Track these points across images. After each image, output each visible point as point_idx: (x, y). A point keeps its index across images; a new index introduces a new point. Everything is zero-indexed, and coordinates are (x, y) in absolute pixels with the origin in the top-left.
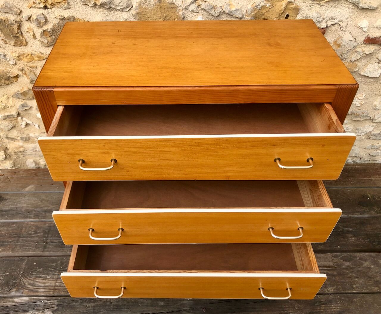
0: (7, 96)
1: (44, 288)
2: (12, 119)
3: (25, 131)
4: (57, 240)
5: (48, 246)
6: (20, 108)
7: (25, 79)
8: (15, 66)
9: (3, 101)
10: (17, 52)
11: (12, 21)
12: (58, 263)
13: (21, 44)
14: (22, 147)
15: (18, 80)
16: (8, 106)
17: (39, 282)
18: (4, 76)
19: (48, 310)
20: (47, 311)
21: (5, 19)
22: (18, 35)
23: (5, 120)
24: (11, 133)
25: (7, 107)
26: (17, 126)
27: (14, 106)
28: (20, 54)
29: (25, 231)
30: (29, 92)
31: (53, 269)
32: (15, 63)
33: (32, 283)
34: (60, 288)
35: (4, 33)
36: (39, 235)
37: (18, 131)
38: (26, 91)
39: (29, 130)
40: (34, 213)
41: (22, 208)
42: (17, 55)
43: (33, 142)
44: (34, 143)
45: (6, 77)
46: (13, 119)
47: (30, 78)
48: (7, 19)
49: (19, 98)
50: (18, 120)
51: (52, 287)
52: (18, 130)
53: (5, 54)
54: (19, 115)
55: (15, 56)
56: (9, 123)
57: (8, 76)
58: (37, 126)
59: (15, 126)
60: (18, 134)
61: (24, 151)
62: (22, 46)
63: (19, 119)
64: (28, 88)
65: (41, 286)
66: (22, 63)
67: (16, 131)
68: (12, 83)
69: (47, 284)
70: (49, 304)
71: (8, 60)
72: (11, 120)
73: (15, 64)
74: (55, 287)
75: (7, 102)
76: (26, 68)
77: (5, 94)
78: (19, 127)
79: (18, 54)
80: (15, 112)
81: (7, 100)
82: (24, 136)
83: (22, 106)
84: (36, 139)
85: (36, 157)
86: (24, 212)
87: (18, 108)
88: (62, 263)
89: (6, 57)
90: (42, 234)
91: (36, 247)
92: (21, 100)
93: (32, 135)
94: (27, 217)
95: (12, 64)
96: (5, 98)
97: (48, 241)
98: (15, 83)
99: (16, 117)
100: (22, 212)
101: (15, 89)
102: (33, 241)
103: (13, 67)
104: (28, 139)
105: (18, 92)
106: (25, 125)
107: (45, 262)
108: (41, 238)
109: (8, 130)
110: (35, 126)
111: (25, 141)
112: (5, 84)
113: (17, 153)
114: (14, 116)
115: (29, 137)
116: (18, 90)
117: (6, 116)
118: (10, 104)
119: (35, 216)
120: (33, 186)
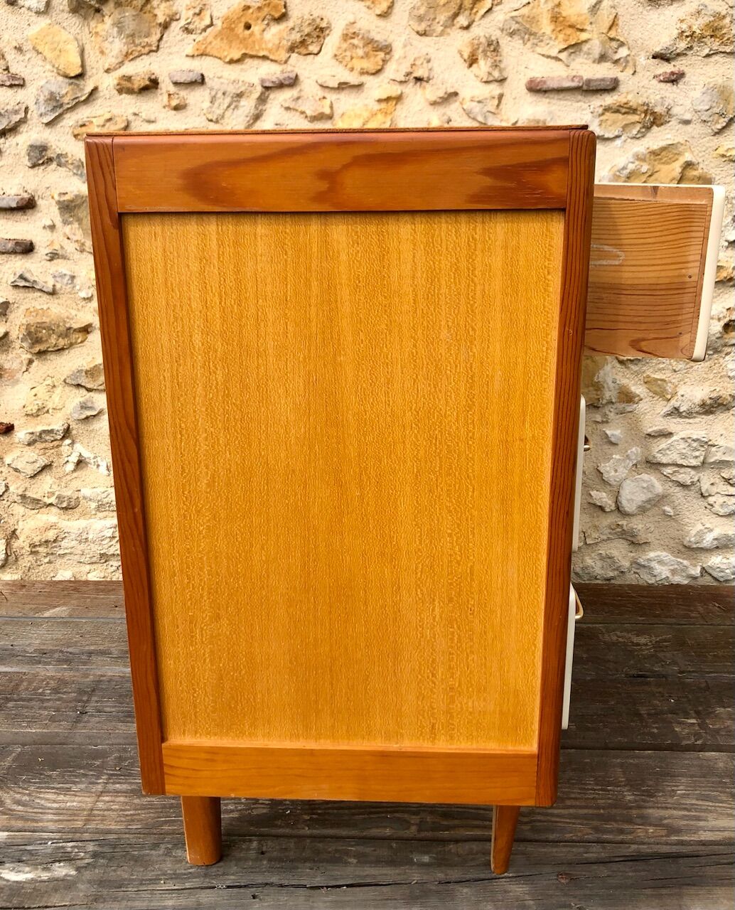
0: (53, 382)
1: (58, 812)
2: (47, 446)
3: (71, 480)
4: (115, 706)
5: (86, 718)
6: (75, 413)
8: (89, 304)
9: (40, 395)
12: (109, 759)
14: (53, 526)
15: (86, 338)
16: (48, 407)
17: (47, 800)
18: (59, 326)
19: (62, 864)
20: (59, 867)
23: (32, 447)
24: (35, 486)
25: (46, 409)
26: (55, 465)
27: (60, 410)
29: (27, 689)
31: (91, 773)
32: (90, 295)
33: (26, 800)
34: (106, 813)
36: (64, 696)
37: (53, 479)
38: (99, 366)
39: (82, 479)
40: (56, 655)
41: (29, 644)
43: (84, 514)
44: (87, 516)
45: (61, 329)
46: (52, 445)
49: (79, 386)
50: (62, 449)
51: (84, 810)
52: (56, 478)
53: (75, 274)
54: (67, 432)
56: (38, 455)
57: (68, 326)
58: (103, 465)
59: (50, 465)
60: (53, 486)
61: (55, 541)
63: (65, 446)
65: (49, 809)
67: (51, 477)
68: (71, 345)
69: (68, 804)
70: (69, 850)
71: (78, 287)
72: (45, 449)
73: (91, 299)
74: (92, 810)
75: (48, 398)
77: (48, 376)
78: (59, 470)
80: (61, 423)
81: (49, 391)
82: (67, 493)
83: (82, 407)
84: (93, 505)
85: (81, 565)
86: (31, 653)
87: (71, 414)
88: (120, 759)
89: (75, 281)
90: (73, 694)
91: (52, 719)
92: (83, 391)
93: (86, 492)
94: (39, 662)
95: (84, 298)
96: (46, 387)
97: (88, 709)
98: (78, 346)
99: (59, 437)
100: (28, 652)
101: (74, 363)
102: (45, 708)
103: (83, 307)
104: (73, 504)
105: (80, 369)
106: (76, 461)
107: (71, 757)
108: (70, 702)
109: (31, 477)
110: (100, 468)
111: (66, 509)
112: (56, 348)
113: (38, 549)
114: (56, 434)
115: (78, 498)
116: (80, 365)
117: (38, 434)
118: (54, 403)
119: (60, 661)
120: (64, 608)
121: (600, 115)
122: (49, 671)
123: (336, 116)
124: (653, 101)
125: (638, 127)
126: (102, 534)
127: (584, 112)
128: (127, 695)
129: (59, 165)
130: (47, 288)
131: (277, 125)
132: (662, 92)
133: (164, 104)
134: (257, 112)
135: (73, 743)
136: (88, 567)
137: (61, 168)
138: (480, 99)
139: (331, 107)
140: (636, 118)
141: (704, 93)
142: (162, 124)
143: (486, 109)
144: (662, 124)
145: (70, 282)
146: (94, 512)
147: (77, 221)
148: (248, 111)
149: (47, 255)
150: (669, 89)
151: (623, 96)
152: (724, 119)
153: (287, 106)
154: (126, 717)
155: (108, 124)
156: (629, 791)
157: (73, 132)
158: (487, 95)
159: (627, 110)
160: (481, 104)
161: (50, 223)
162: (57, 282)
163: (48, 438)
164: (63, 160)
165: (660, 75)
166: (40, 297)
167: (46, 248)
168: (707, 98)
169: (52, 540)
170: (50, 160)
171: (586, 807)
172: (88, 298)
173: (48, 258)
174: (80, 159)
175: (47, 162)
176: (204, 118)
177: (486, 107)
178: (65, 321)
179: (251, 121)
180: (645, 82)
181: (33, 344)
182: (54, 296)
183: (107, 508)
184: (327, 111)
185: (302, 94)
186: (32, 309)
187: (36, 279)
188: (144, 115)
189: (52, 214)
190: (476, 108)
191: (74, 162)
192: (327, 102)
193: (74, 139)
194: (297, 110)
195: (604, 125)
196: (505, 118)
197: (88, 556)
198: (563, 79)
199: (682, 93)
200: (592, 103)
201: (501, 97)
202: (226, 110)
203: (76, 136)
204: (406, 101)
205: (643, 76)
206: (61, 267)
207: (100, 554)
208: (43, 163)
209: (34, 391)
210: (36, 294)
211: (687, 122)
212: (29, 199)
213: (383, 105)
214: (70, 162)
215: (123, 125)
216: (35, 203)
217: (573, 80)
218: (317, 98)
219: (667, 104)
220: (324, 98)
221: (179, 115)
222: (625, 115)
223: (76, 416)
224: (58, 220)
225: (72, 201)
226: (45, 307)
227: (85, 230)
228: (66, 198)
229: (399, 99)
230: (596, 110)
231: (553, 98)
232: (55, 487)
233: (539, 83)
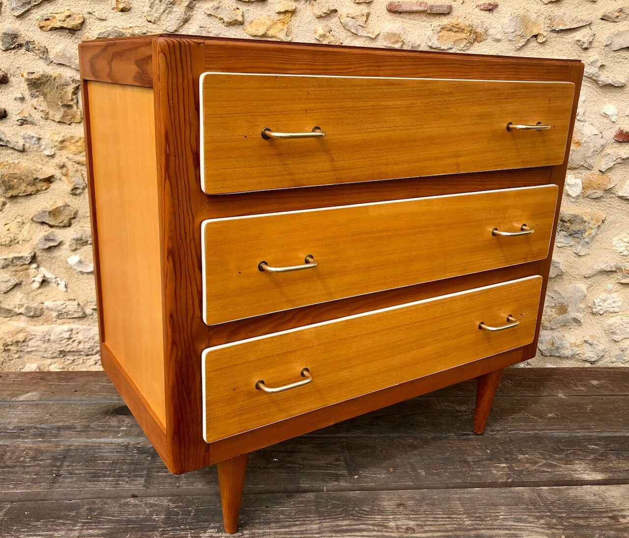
0: (23, 220)
2: (18, 269)
3: (36, 295)
4: (83, 469)
5: (60, 479)
6: (40, 244)
7: (63, 186)
8: (52, 160)
9: (12, 230)
10: (62, 135)
11: (68, 79)
12: (81, 510)
13: (72, 120)
14: (22, 330)
15: (50, 187)
16: (19, 239)
18: (27, 177)
21: (56, 75)
22: (71, 103)
23: (6, 270)
24: (8, 299)
25: (17, 241)
26: (24, 283)
27: (28, 241)
28: (65, 138)
29: (10, 458)
30: (64, 209)
31: (69, 522)
32: (53, 153)
35: (49, 100)
36: (42, 463)
37: (23, 295)
38: (61, 207)
39: (46, 294)
40: (32, 431)
41: (9, 423)
42: (60, 139)
43: (47, 321)
44: (49, 322)
45: (29, 179)
46: (21, 268)
47: (74, 181)
48: (60, 76)
49: (43, 223)
50: (30, 271)
52: (25, 294)
53: (41, 137)
54: (34, 259)
55: (56, 141)
56: (11, 276)
57: (35, 176)
58: (62, 284)
59: (20, 284)
60: (23, 300)
61: (24, 341)
62: (73, 124)
63: (33, 268)
64: (65, 203)
66: (65, 155)
67: (21, 293)
68: (38, 191)
71: (43, 147)
72: (16, 271)
73: (52, 156)
75: (18, 232)
76: (69, 164)
77: (19, 215)
78: (27, 287)
79: (63, 137)
80: (29, 251)
81: (19, 227)
82: (34, 305)
83: (46, 240)
84: (55, 314)
85: (45, 359)
86: (11, 430)
87: (37, 244)
88: (91, 510)
89: (41, 142)
90: (48, 461)
91: (34, 481)
92: (46, 227)
93: (48, 304)
94: (18, 437)
95: (48, 156)
96: (17, 224)
97: (61, 472)
98: (43, 192)
99: (27, 262)
100: (8, 429)
101: (40, 206)
102: (27, 473)
103: (47, 162)
104: (38, 313)
105: (44, 210)
106: (41, 281)
107: (52, 510)
108: (47, 467)
109: (5, 293)
110: (60, 286)
111: (33, 317)
112: (25, 194)
113: (10, 347)
114: (25, 260)
115: (42, 309)
116: (45, 207)
117: (10, 260)
118: (23, 236)
119: (35, 436)
120: (35, 393)
121: (438, 32)
122: (27, 443)
123: (246, 24)
124: (476, 24)
125: (465, 42)
126: (61, 336)
127: (428, 29)
128: (92, 460)
129: (28, 50)
130: (18, 147)
131: (201, 27)
132: (482, 18)
133: (112, 7)
134: (186, 17)
135: (52, 499)
136: (50, 361)
137: (29, 53)
138: (353, 15)
139: (243, 16)
140: (463, 35)
141: (511, 20)
142: (112, 22)
143: (357, 24)
144: (481, 41)
145: (37, 142)
146: (55, 319)
147: (43, 95)
148: (179, 16)
149: (18, 120)
150: (487, 15)
151: (455, 19)
152: (523, 40)
153: (209, 13)
154: (92, 477)
155: (68, 20)
156: (466, 518)
157: (39, 25)
158: (358, 13)
159: (457, 30)
160: (354, 20)
161: (20, 95)
162: (26, 142)
163: (18, 263)
164: (31, 46)
165: (481, 5)
166: (12, 153)
167: (17, 115)
168: (513, 24)
169: (22, 341)
170: (20, 45)
171: (439, 531)
172: (51, 156)
173: (20, 124)
174: (45, 46)
175: (18, 47)
176: (145, 19)
177: (357, 22)
178: (32, 174)
179: (182, 24)
180: (470, 10)
181: (7, 190)
182: (24, 153)
183: (65, 317)
184: (240, 19)
185: (221, 4)
186: (5, 163)
187: (9, 139)
188: (96, 14)
189: (22, 89)
190: (351, 22)
191: (40, 48)
192: (239, 12)
193: (40, 30)
194: (217, 17)
195: (441, 39)
196: (371, 31)
197: (50, 352)
198: (414, 4)
199: (495, 19)
200: (433, 23)
201: (368, 15)
202: (162, 14)
203: (41, 28)
204: (299, 15)
205: (469, 5)
206: (29, 130)
207: (60, 351)
208: (14, 48)
209: (7, 227)
210: (8, 151)
211: (498, 41)
212: (3, 76)
213: (282, 17)
214: (37, 48)
215: (80, 21)
216: (8, 79)
217: (420, 6)
218: (232, 9)
219: (485, 27)
220: (238, 9)
221: (125, 16)
222: (456, 33)
223: (41, 246)
224: (27, 94)
225: (39, 79)
226: (16, 161)
227: (49, 102)
228: (33, 76)
229: (293, 12)
230: (436, 28)
231: (406, 18)
232: (24, 301)
233: (396, 6)
